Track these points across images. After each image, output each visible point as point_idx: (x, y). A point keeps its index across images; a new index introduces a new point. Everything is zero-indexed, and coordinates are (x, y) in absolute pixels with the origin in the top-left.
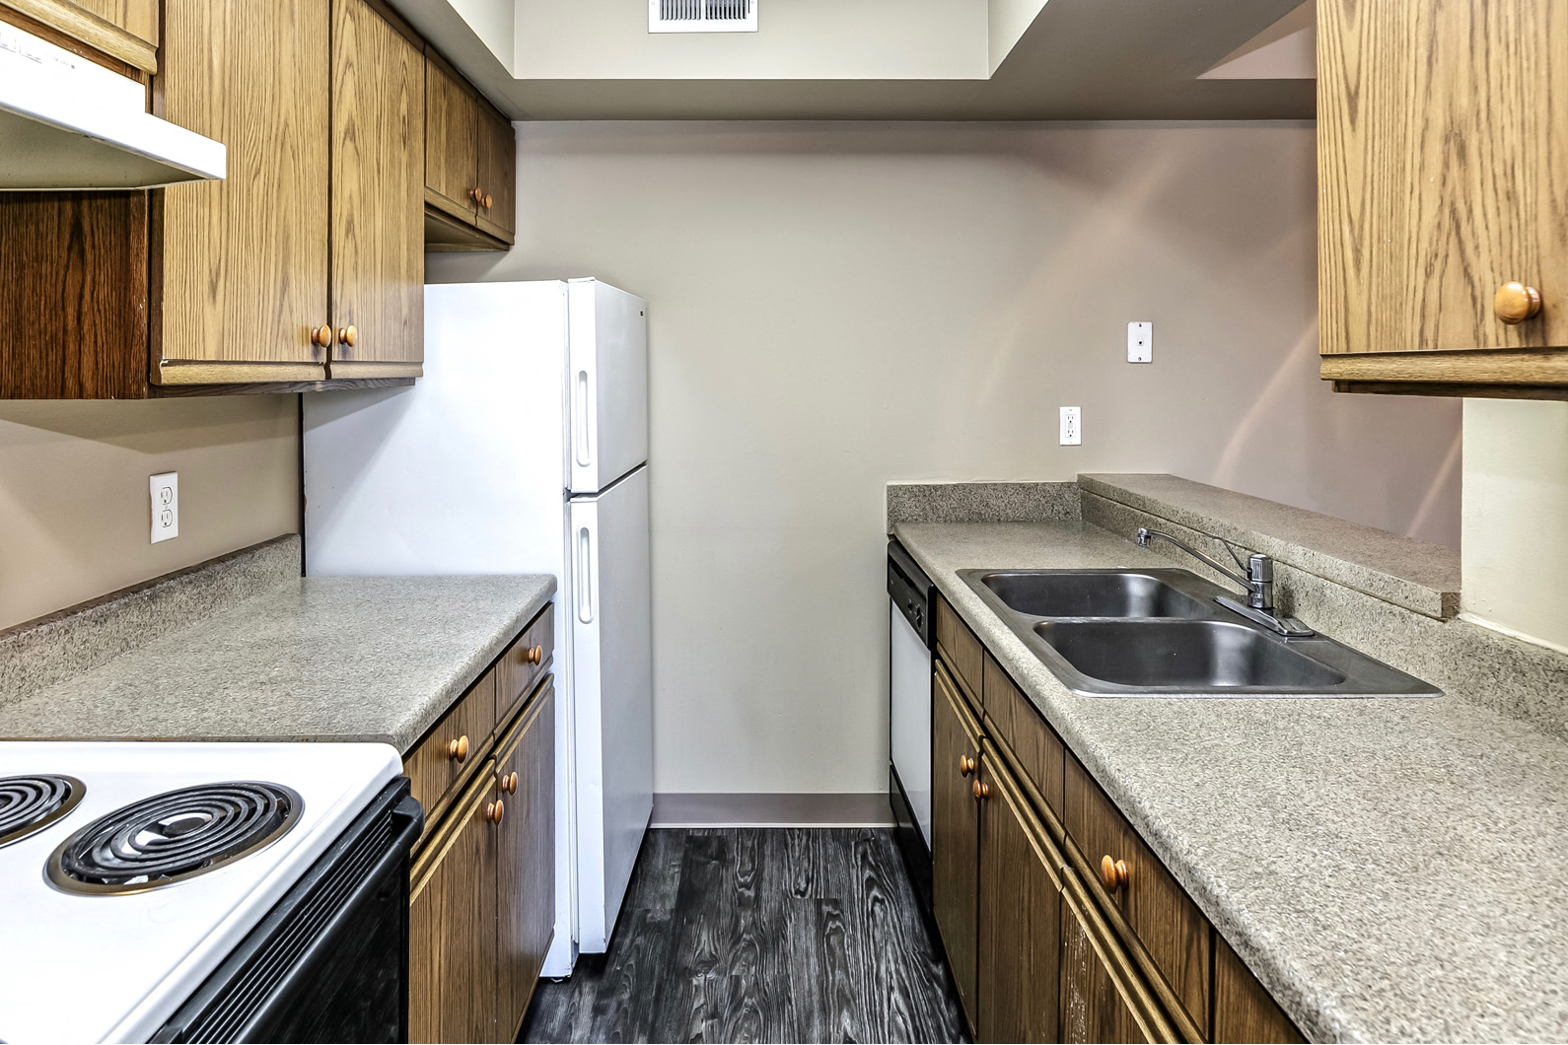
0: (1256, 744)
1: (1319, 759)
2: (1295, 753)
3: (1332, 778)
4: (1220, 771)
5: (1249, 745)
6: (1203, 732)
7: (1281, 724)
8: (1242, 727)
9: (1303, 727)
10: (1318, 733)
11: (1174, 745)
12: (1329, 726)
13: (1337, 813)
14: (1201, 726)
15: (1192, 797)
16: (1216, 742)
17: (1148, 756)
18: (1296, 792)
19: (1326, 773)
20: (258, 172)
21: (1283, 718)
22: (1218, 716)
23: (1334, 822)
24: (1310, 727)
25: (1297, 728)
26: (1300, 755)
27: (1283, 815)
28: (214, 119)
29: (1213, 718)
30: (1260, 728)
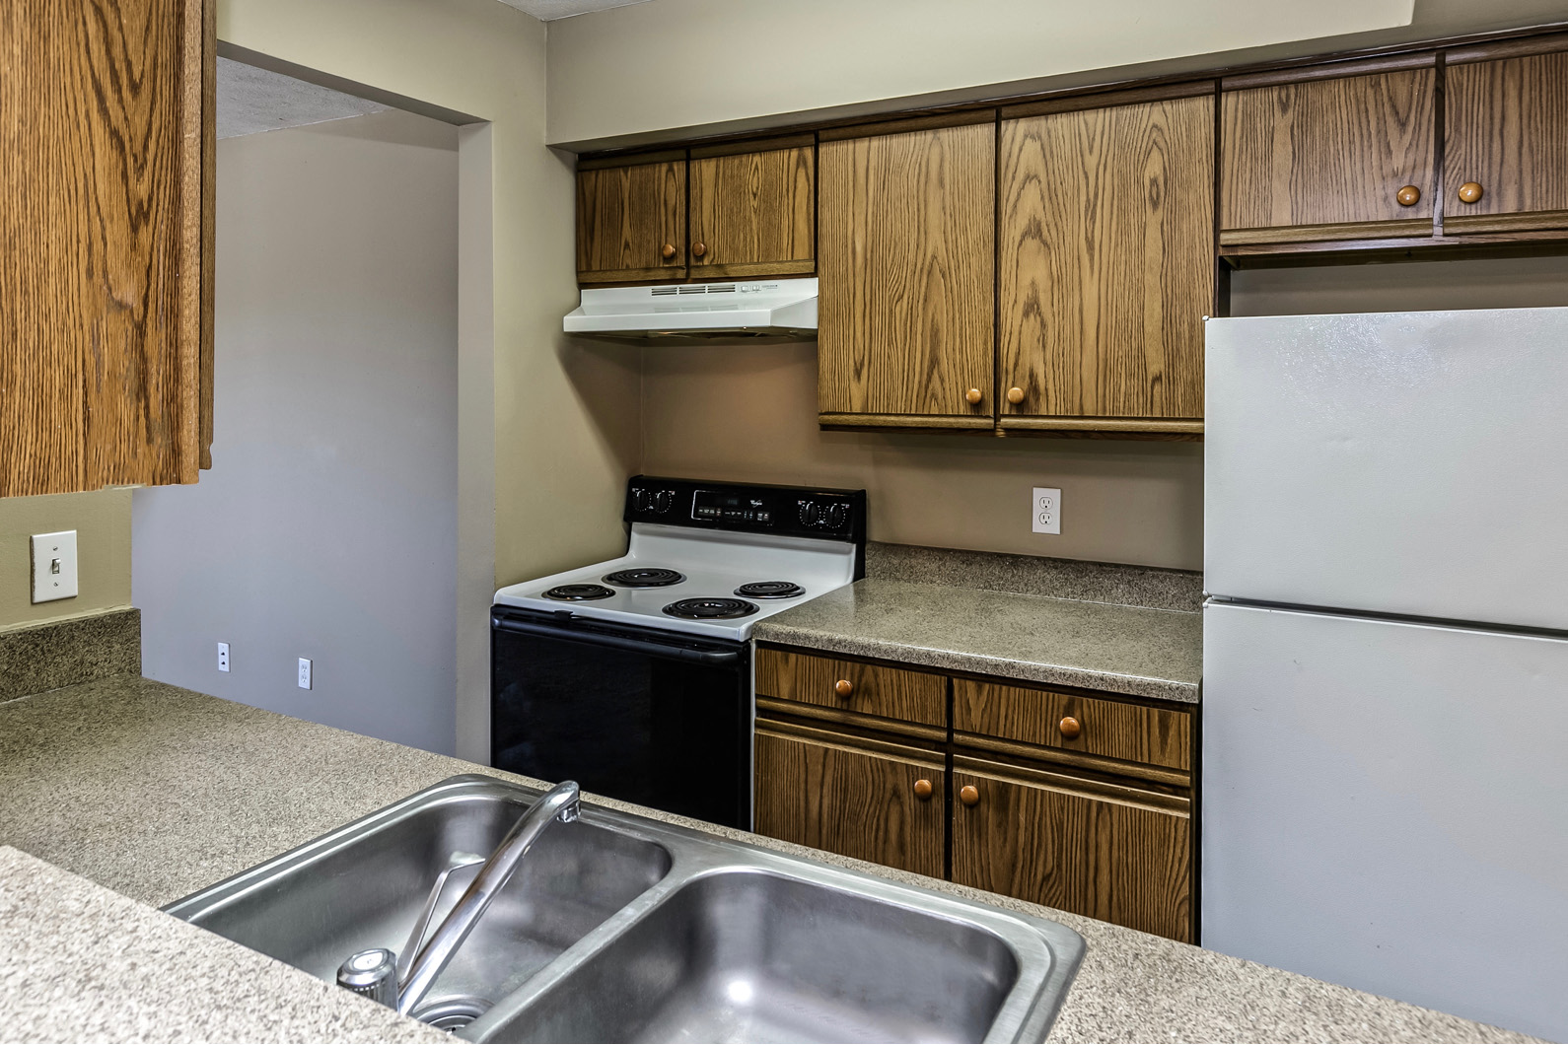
0: (274, 796)
1: (213, 806)
2: (236, 803)
3: (201, 792)
4: (295, 762)
5: (280, 794)
6: (326, 788)
7: (255, 828)
8: (293, 808)
9: (231, 835)
10: (214, 835)
11: (344, 766)
12: (202, 849)
13: (198, 767)
14: (332, 793)
15: (304, 738)
16: (310, 784)
17: (355, 750)
18: (231, 770)
19: (206, 795)
20: (901, 297)
21: (254, 837)
22: (322, 811)
23: (201, 761)
24: (223, 838)
25: (237, 832)
26: (231, 802)
27: (238, 751)
28: (857, 280)
29: (326, 807)
30: (275, 816)
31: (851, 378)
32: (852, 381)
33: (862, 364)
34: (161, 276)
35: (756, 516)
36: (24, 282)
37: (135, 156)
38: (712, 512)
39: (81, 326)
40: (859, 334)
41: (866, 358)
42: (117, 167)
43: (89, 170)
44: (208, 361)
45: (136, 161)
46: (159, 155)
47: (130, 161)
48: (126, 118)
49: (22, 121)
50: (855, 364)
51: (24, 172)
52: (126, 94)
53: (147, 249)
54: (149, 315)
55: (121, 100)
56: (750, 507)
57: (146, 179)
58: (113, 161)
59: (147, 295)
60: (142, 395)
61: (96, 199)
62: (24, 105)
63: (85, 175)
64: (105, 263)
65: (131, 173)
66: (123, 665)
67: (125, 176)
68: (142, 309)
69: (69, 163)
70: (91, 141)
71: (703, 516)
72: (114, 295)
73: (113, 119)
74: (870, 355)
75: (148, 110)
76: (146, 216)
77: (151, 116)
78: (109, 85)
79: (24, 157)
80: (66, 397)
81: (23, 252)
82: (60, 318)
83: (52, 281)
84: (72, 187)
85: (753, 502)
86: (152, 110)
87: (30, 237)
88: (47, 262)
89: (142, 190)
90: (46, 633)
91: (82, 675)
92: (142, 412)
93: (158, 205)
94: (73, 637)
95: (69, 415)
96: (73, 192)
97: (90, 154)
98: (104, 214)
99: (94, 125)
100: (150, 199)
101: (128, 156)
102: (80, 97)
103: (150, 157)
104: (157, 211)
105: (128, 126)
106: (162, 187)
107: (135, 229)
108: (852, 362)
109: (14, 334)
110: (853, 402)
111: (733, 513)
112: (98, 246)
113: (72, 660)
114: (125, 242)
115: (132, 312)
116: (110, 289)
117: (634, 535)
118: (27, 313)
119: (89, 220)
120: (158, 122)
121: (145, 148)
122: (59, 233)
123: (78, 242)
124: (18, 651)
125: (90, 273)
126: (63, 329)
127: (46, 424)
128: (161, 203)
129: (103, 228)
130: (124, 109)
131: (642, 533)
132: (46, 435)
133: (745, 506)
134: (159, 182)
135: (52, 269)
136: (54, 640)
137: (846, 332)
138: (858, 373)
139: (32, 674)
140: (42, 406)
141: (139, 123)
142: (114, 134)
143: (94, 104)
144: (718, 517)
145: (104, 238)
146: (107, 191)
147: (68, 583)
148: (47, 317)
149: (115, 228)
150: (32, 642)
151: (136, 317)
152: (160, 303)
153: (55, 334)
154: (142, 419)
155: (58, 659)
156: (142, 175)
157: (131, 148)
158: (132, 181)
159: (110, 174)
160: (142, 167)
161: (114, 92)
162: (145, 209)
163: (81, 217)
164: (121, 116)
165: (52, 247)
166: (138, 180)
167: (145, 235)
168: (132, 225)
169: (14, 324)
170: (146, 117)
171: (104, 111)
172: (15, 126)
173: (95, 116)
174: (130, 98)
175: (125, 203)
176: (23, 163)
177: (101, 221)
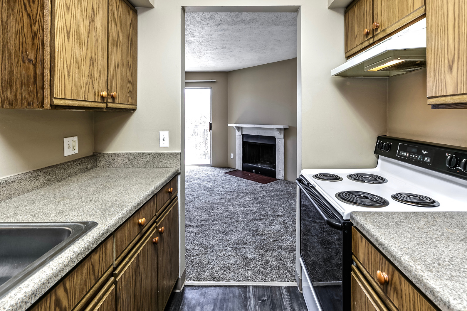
31: (446, 72)
32: (447, 74)
33: (453, 61)
34: (40, 51)
35: (424, 159)
36: (8, 56)
37: (34, 20)
38: (405, 154)
39: (20, 66)
40: (451, 41)
41: (456, 56)
42: (29, 24)
43: (22, 26)
44: (53, 74)
45: (34, 21)
46: (40, 18)
47: (32, 21)
48: (31, 10)
49: (7, 16)
50: (449, 61)
51: (8, 29)
52: (31, 4)
53: (37, 44)
54: (37, 62)
55: (30, 6)
56: (421, 154)
57: (36, 25)
58: (28, 22)
59: (36, 57)
60: (35, 83)
61: (24, 33)
62: (8, 12)
63: (21, 27)
64: (26, 49)
65: (32, 25)
66: (176, 165)
67: (31, 26)
68: (35, 60)
69: (18, 25)
70: (23, 18)
71: (401, 156)
72: (28, 57)
73: (28, 11)
74: (459, 53)
75: (37, 7)
76: (36, 35)
77: (38, 8)
78: (27, 3)
79: (8, 25)
80: (17, 84)
81: (8, 48)
82: (15, 64)
83: (14, 55)
84: (18, 31)
85: (423, 151)
86: (38, 7)
87: (9, 45)
88: (13, 50)
89: (35, 29)
90: (160, 154)
91: (167, 166)
92: (35, 88)
93: (39, 32)
94: (165, 156)
95: (17, 88)
96: (18, 32)
97: (23, 21)
98: (26, 36)
99: (24, 14)
100: (37, 31)
101: (32, 20)
102: (20, 7)
103: (37, 19)
104: (39, 34)
105: (32, 12)
106: (41, 27)
107: (33, 39)
108: (446, 61)
109: (5, 69)
110: (448, 88)
111: (414, 156)
112: (24, 45)
113: (165, 162)
114: (31, 43)
115: (33, 62)
116: (27, 56)
117: (379, 160)
118: (8, 64)
119: (22, 39)
120: (40, 9)
121: (36, 17)
122: (15, 43)
123: (20, 44)
124: (154, 157)
125: (22, 53)
126: (16, 66)
127: (12, 91)
128: (40, 32)
129: (26, 40)
130: (31, 8)
131: (383, 160)
132: (12, 93)
133: (419, 153)
134: (40, 25)
135: (14, 52)
136: (161, 156)
137: (443, 43)
138: (451, 68)
139: (157, 163)
140: (12, 86)
141: (35, 11)
142: (29, 15)
143: (24, 9)
144: (407, 157)
145: (26, 43)
146: (27, 30)
147: (166, 144)
148: (13, 64)
149: (29, 40)
150: (157, 156)
151: (34, 63)
152: (40, 58)
153: (15, 68)
154: (35, 90)
155: (162, 161)
156: (35, 25)
157: (33, 18)
158: (33, 27)
159: (27, 26)
160: (35, 22)
161: (28, 4)
162: (36, 33)
163: (20, 38)
164: (30, 10)
165: (14, 46)
166: (34, 26)
167: (36, 41)
168: (33, 38)
169: (5, 66)
170: (36, 9)
171: (26, 10)
172: (6, 18)
173: (24, 11)
174: (32, 5)
175: (31, 33)
176: (8, 27)
177: (25, 38)
